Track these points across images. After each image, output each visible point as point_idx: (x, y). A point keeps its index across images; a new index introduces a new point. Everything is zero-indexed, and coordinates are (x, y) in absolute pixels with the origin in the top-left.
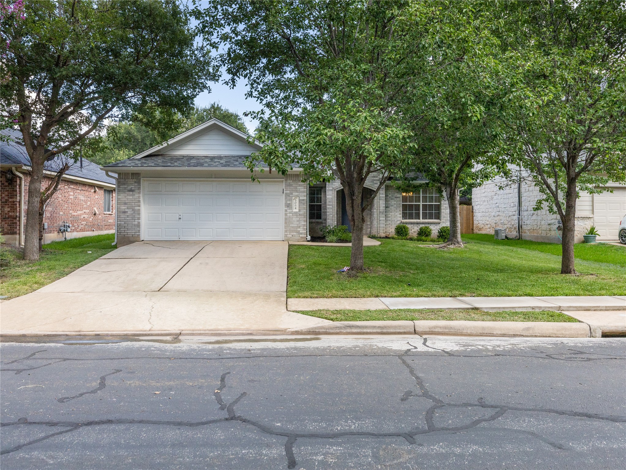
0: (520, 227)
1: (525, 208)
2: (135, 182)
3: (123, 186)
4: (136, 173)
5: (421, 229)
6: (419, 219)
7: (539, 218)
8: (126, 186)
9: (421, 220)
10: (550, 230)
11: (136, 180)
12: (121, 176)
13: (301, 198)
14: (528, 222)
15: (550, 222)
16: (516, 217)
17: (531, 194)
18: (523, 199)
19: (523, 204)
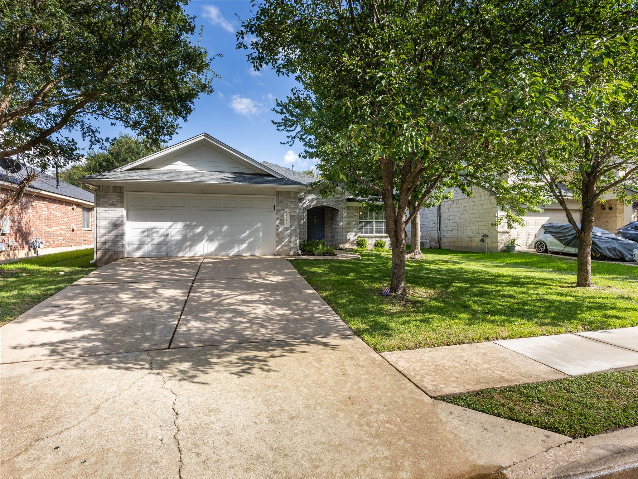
0: (440, 239)
1: (445, 225)
2: (117, 196)
3: (104, 200)
4: (118, 187)
5: (377, 242)
6: (372, 233)
7: (459, 232)
8: (106, 200)
9: (375, 235)
10: (471, 241)
11: (118, 194)
12: (101, 189)
13: (292, 214)
14: (448, 236)
15: (471, 236)
16: (435, 232)
17: (451, 214)
18: (442, 218)
19: (442, 222)
